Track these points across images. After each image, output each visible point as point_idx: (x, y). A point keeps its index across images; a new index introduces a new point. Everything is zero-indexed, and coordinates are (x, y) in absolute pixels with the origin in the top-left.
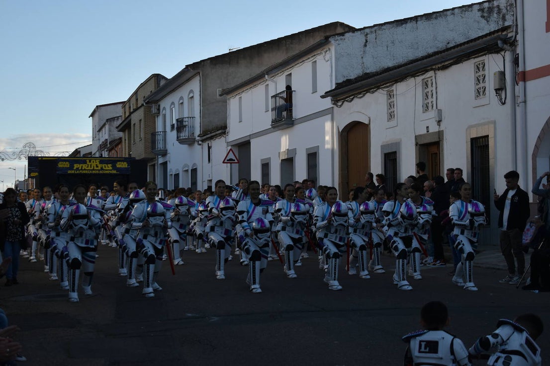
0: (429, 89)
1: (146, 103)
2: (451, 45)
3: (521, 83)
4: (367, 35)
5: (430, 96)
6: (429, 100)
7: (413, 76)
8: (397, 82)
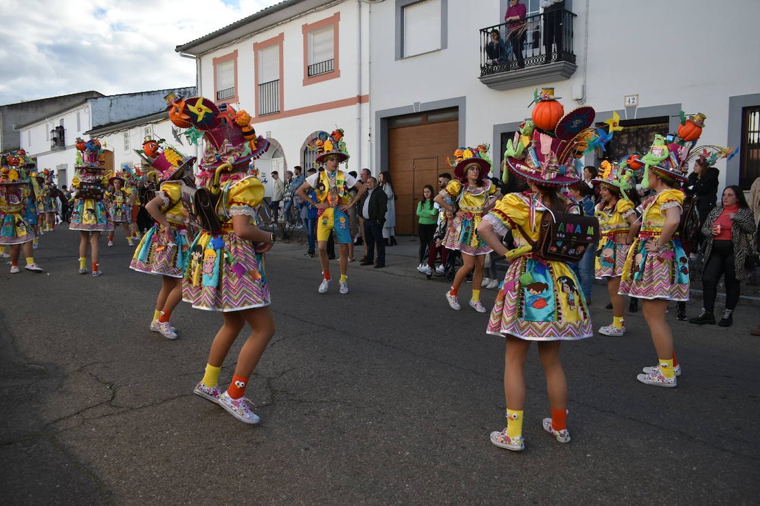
0: (149, 134)
4: (112, 100)
7: (139, 126)
8: (129, 128)
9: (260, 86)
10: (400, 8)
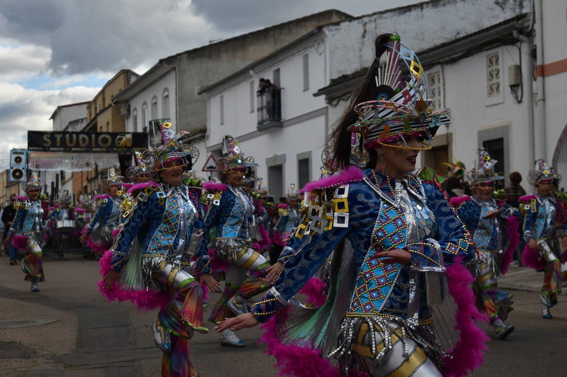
0: (436, 86)
1: (115, 103)
2: (461, 35)
3: (539, 79)
4: (365, 24)
5: (437, 94)
6: (437, 98)
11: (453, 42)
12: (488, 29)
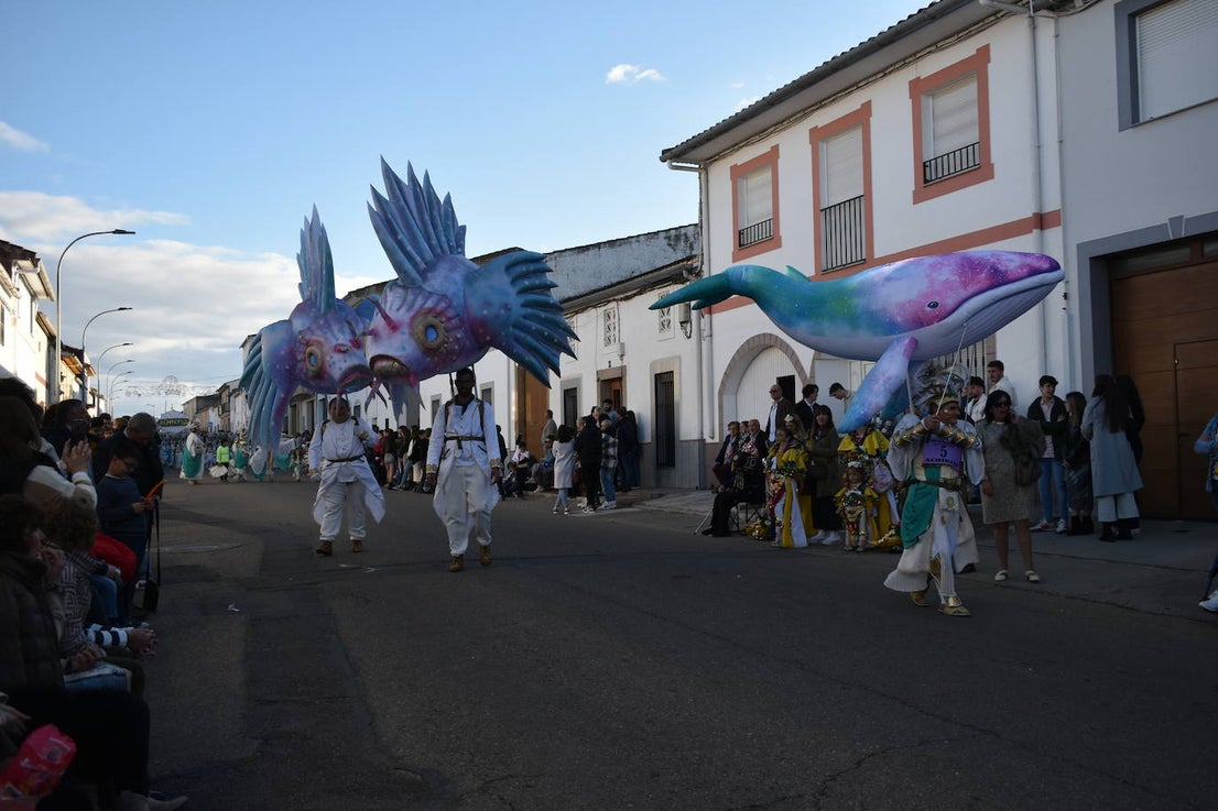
0: (611, 321)
2: (635, 274)
3: (706, 316)
5: (612, 329)
6: (612, 333)
7: (595, 307)
8: (577, 313)
9: (823, 213)
10: (1126, 18)
11: (627, 281)
12: (659, 269)
